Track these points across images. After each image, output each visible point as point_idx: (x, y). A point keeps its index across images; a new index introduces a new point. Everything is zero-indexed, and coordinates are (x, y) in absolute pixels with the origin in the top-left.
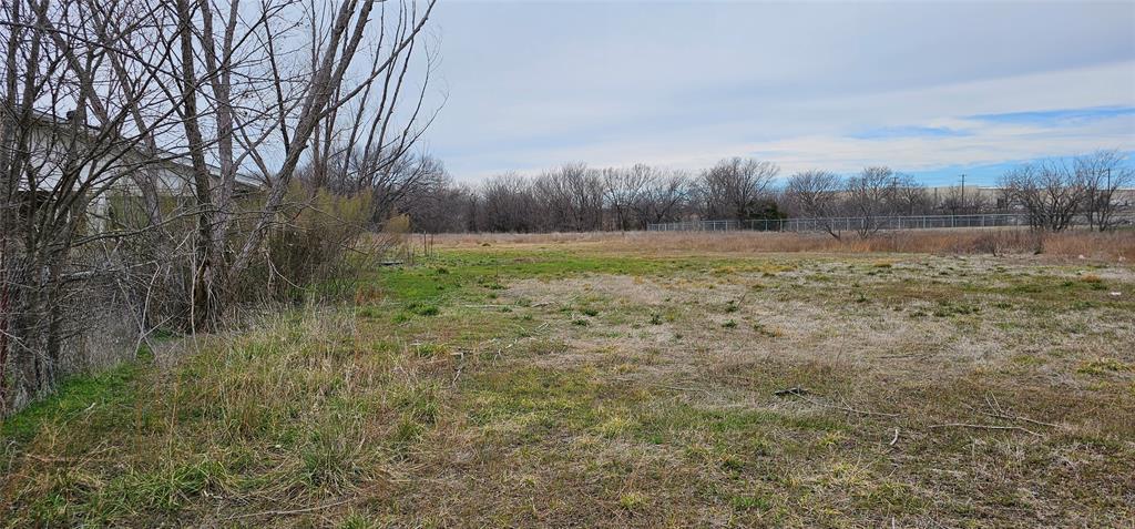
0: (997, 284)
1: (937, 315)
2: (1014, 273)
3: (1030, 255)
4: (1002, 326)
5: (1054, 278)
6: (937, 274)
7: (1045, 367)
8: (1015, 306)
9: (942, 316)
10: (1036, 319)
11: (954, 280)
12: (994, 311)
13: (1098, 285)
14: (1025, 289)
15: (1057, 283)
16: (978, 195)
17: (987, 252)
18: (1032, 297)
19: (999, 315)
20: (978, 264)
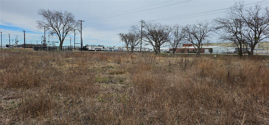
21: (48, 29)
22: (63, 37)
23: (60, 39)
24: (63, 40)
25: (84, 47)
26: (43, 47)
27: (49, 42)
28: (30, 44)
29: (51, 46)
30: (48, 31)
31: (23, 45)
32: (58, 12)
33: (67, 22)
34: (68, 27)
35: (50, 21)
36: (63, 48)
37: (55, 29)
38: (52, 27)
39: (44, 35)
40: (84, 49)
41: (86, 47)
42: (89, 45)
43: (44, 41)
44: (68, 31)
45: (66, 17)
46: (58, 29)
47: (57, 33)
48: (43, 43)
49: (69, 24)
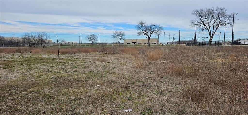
0: (21, 60)
1: (4, 69)
2: (25, 57)
3: (29, 53)
4: (20, 69)
5: (33, 58)
6: (5, 58)
7: (28, 77)
8: (24, 65)
9: (5, 68)
10: (28, 67)
11: (10, 60)
12: (18, 66)
13: (41, 59)
14: (27, 61)
15: (33, 59)
16: (17, 39)
17: (19, 53)
18: (28, 62)
19: (19, 67)
20: (17, 55)
21: (200, 26)
22: (213, 32)
23: (210, 35)
24: (213, 35)
25: (235, 41)
26: (194, 43)
27: (199, 38)
28: (183, 40)
29: (200, 41)
30: (199, 28)
31: (178, 41)
32: (209, 9)
33: (219, 18)
34: (219, 22)
35: (201, 19)
36: (212, 43)
37: (206, 26)
38: (203, 24)
39: (195, 32)
40: (236, 43)
41: (237, 41)
42: (241, 38)
43: (195, 37)
44: (219, 26)
45: (217, 12)
46: (209, 25)
47: (207, 29)
48: (194, 39)
49: (220, 19)
